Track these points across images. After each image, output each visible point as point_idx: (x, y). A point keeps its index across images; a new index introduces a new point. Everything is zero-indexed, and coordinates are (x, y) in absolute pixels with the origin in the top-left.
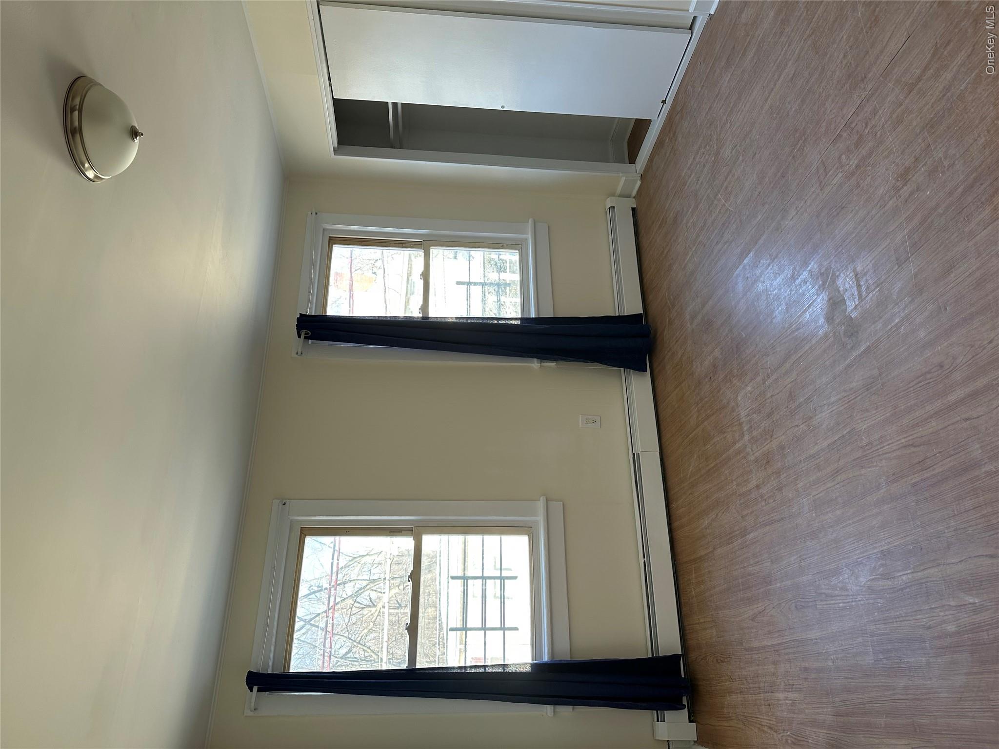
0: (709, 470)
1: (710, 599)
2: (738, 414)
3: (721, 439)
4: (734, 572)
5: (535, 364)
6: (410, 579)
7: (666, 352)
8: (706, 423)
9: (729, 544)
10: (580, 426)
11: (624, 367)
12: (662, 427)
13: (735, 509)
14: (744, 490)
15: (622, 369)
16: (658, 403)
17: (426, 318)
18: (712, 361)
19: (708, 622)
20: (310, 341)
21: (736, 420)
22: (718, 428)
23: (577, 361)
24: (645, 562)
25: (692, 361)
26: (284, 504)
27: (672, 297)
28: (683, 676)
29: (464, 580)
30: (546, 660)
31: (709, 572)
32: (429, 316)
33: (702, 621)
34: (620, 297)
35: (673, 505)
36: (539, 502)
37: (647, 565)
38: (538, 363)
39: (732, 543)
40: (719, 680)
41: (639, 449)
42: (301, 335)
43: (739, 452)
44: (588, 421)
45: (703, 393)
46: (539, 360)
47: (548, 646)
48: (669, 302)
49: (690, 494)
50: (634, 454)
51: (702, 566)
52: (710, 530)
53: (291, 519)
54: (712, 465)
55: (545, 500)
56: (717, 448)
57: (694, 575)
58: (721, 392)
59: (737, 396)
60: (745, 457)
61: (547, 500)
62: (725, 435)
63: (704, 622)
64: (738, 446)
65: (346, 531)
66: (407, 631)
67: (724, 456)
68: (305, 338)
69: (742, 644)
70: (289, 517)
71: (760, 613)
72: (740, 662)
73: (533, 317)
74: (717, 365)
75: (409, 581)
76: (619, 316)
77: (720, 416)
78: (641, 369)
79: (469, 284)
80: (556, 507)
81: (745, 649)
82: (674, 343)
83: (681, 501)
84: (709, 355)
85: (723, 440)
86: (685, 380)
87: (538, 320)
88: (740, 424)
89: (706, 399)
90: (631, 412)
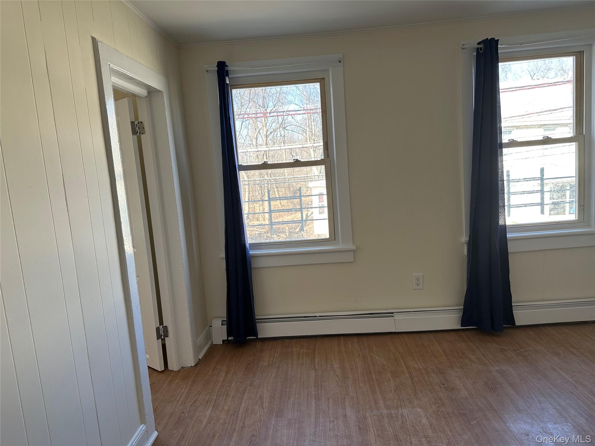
0: (371, 373)
1: (286, 363)
2: (406, 406)
3: (391, 388)
4: (295, 385)
5: (464, 238)
6: (295, 160)
7: (477, 344)
8: (407, 375)
9: (315, 384)
10: (414, 274)
11: (464, 309)
12: (416, 335)
13: (336, 393)
14: (346, 402)
15: (462, 307)
16: (435, 333)
17: (501, 146)
18: (458, 387)
19: (273, 360)
20: (475, 54)
21: (402, 403)
22: (400, 386)
23: (467, 272)
24: (316, 317)
25: (463, 369)
26: (340, 62)
27: (526, 353)
28: (248, 338)
29: (299, 197)
30: (250, 253)
31: (303, 364)
32: (503, 149)
33: (276, 355)
34: (530, 307)
35: (355, 339)
36: (352, 245)
37: (314, 318)
38: (465, 241)
39: (315, 386)
40: (237, 364)
41: (397, 317)
42: (480, 45)
43: (376, 403)
44: (418, 280)
45: (433, 375)
46: (468, 242)
47: (259, 253)
48: (523, 350)
49: (359, 354)
50: (393, 313)
51: (308, 359)
52: (329, 368)
53: (330, 69)
54: (374, 377)
55: (354, 249)
56: (385, 383)
57: (305, 351)
58: (429, 393)
59: (421, 408)
60: (371, 408)
61: (354, 251)
62: (393, 392)
63: (274, 356)
64: (381, 402)
65: (325, 110)
66: (263, 162)
67: (377, 388)
68: (478, 48)
69: (250, 385)
70: (331, 68)
71: (262, 403)
72: (241, 382)
73: (507, 236)
74: (453, 392)
75: (294, 160)
76: (512, 306)
77: (409, 390)
78: (464, 321)
79: (542, 179)
80: (349, 257)
81: (246, 387)
82: (483, 352)
83: (357, 346)
84: (464, 385)
85: (390, 389)
86: (448, 360)
87: (504, 241)
88: (397, 408)
89: (427, 378)
90: (429, 313)
